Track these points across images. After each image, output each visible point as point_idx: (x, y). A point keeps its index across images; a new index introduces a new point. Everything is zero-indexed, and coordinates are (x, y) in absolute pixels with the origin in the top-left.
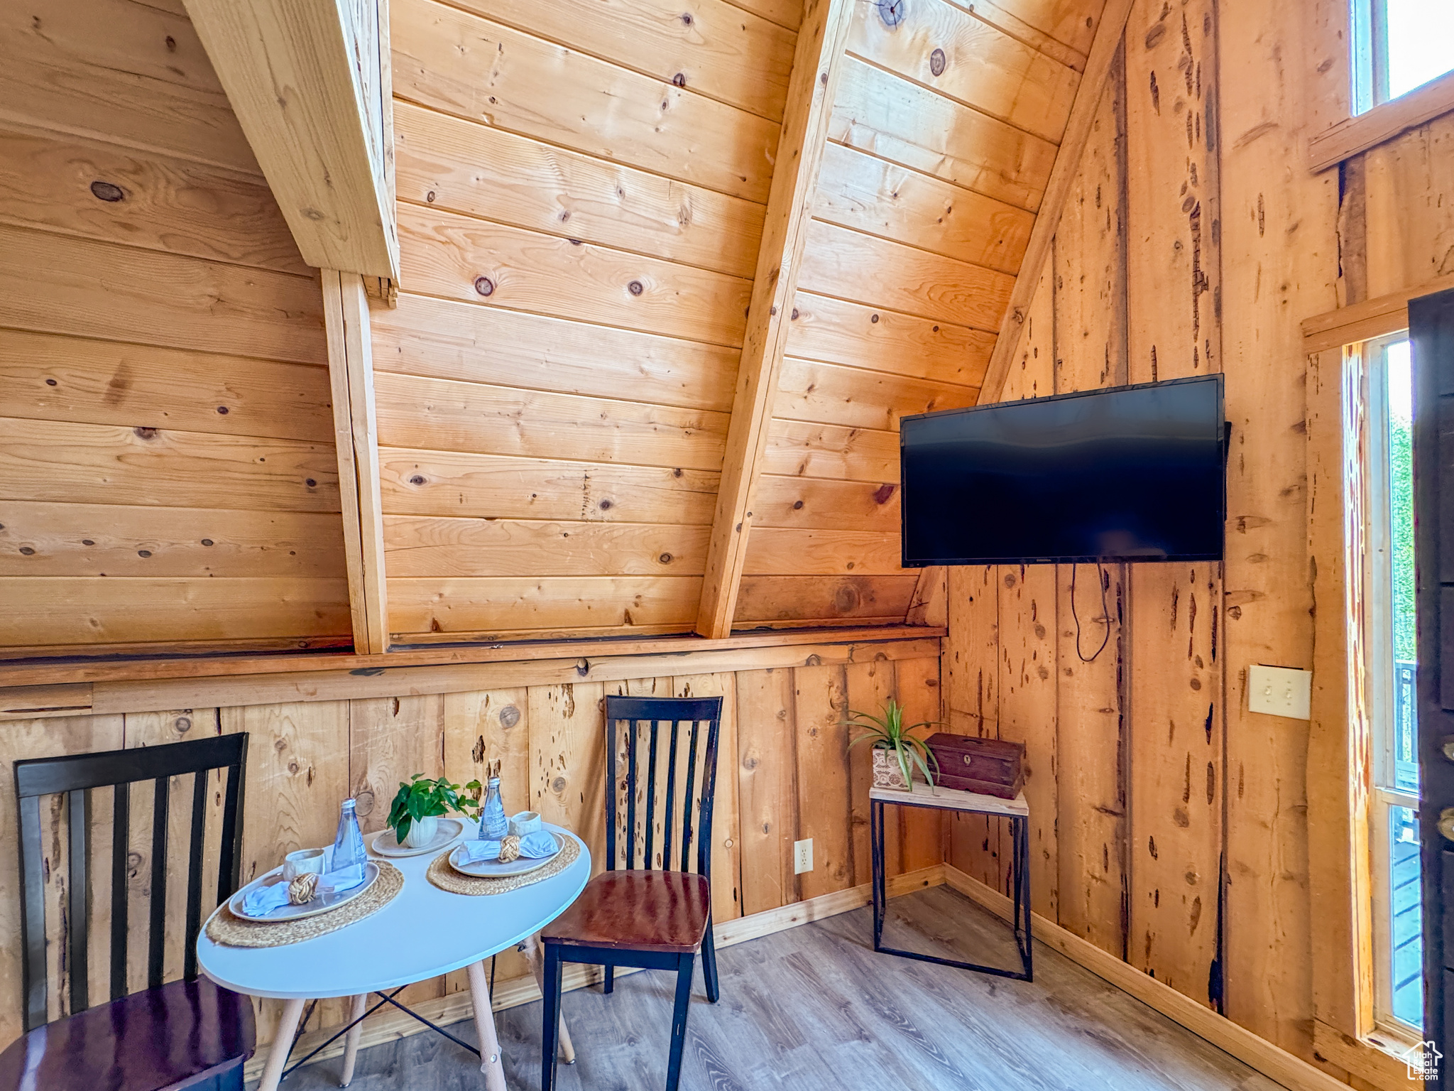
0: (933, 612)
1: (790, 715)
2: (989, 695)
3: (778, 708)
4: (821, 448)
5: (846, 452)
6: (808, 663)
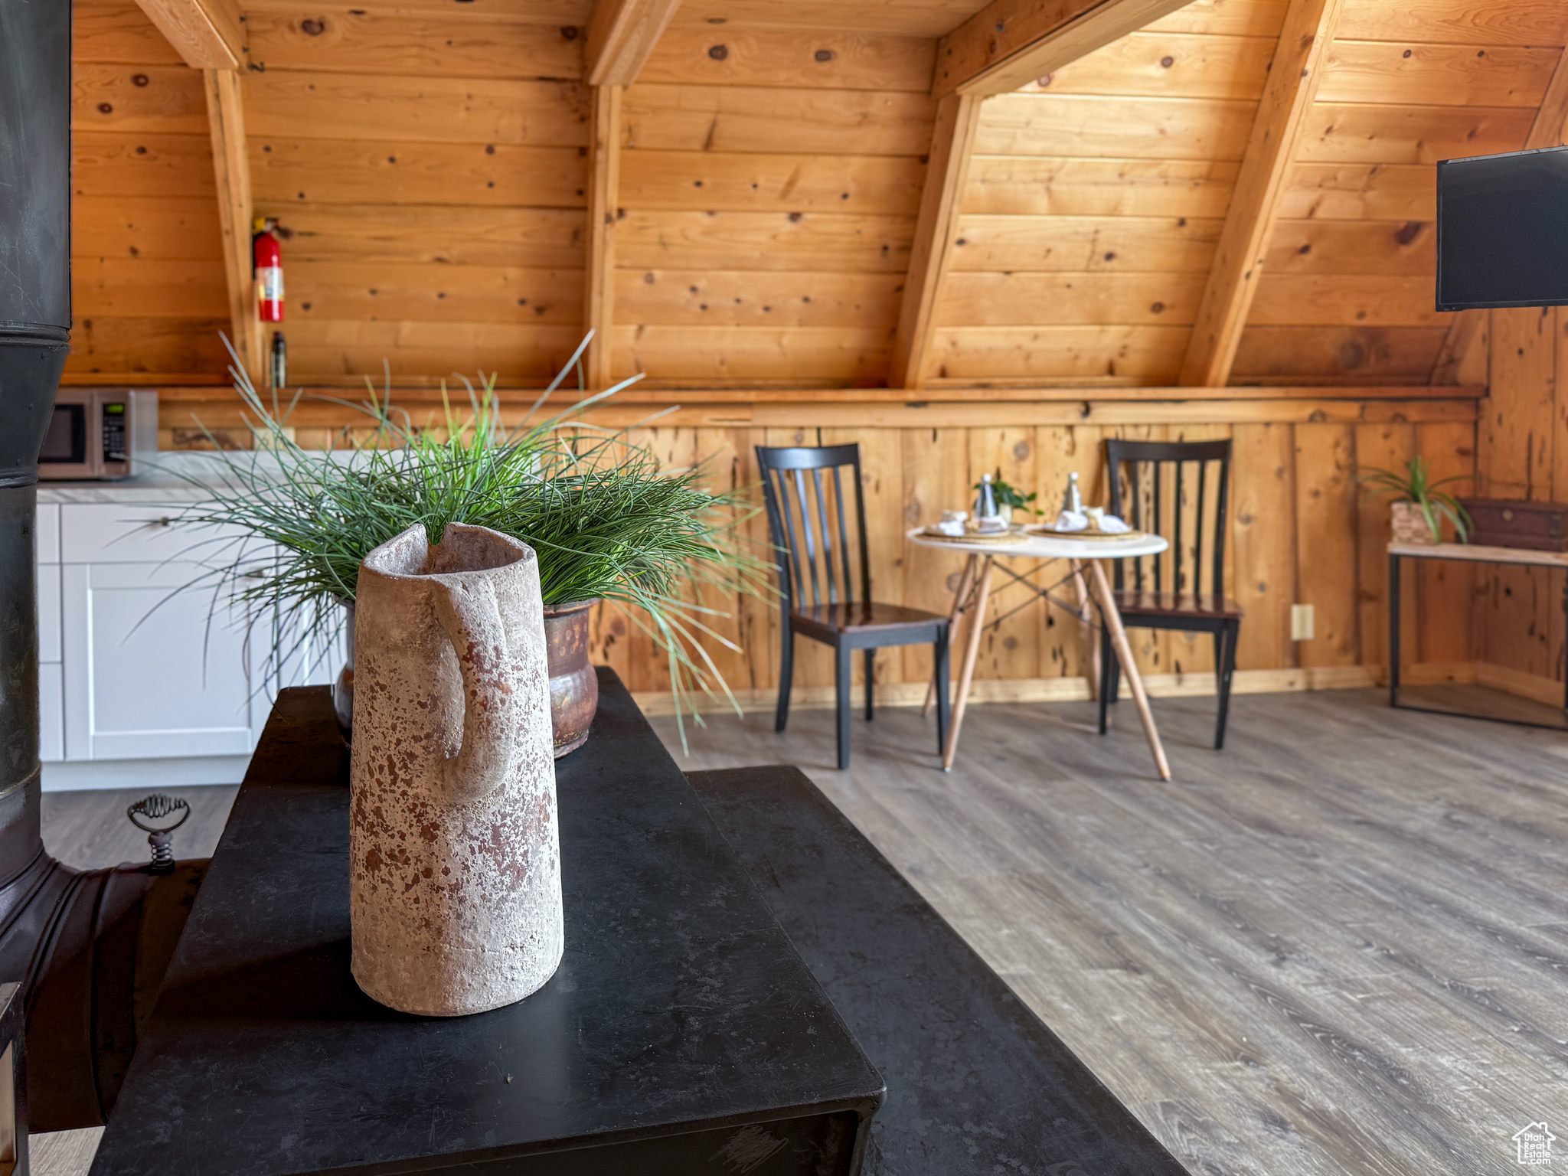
0: (1470, 369)
1: (1290, 471)
2: (1541, 460)
3: (1276, 463)
4: (1335, 188)
5: (1364, 191)
6: (1312, 419)
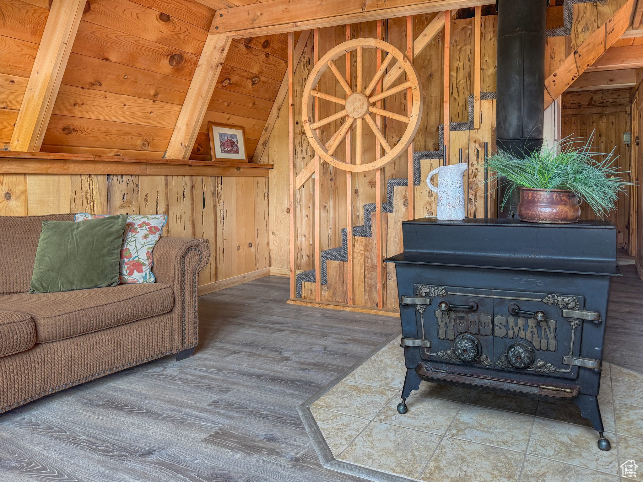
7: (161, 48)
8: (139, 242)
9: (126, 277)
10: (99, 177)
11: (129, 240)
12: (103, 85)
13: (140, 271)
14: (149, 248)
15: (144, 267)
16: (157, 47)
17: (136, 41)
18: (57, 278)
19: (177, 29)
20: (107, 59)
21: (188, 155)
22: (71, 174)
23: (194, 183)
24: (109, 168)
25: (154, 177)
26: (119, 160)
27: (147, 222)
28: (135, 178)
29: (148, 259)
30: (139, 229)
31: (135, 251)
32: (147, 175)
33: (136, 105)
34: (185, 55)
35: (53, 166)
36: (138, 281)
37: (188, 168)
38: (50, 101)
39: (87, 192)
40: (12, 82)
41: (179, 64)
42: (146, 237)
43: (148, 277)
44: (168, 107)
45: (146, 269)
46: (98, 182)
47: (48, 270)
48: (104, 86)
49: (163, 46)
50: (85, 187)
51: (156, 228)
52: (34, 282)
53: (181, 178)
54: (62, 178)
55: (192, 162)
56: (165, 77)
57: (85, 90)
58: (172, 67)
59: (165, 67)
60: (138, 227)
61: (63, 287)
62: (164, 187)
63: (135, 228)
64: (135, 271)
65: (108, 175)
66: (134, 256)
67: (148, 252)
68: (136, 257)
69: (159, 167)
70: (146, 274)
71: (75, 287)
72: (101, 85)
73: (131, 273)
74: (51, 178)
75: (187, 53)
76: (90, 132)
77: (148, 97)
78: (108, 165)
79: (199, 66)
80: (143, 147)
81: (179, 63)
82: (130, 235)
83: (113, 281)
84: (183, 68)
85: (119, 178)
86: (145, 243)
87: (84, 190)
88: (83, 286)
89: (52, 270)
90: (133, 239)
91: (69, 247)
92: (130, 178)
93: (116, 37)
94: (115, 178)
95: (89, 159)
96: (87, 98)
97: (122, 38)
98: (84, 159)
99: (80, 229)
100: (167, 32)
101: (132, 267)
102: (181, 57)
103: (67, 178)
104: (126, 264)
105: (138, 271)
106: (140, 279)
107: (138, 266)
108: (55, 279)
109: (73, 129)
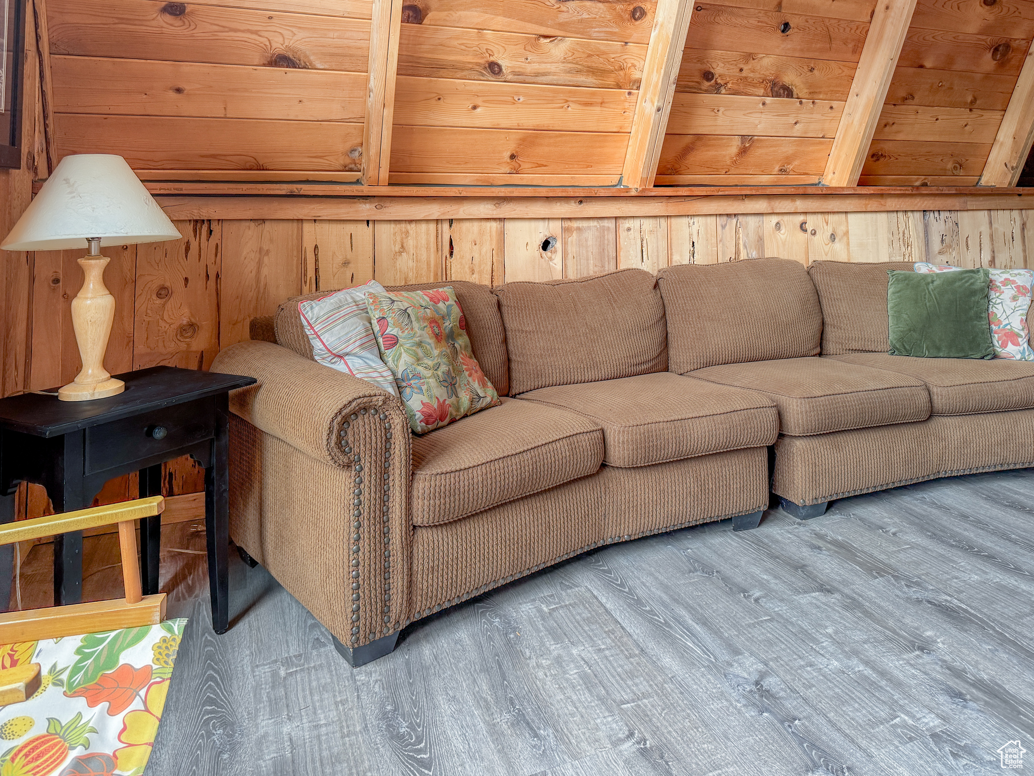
7: (983, 40)
8: (1007, 305)
9: (999, 350)
10: (915, 213)
11: (994, 301)
12: (916, 97)
13: (1016, 344)
14: (1022, 315)
15: (1020, 339)
16: (979, 40)
17: (954, 38)
18: (921, 340)
19: (1005, 10)
20: (922, 66)
21: (1016, 180)
22: (888, 211)
23: (1025, 219)
24: (926, 202)
25: (975, 213)
26: (937, 192)
27: (1011, 279)
28: (953, 215)
29: (1023, 329)
30: (1002, 287)
31: (1004, 316)
32: (968, 210)
33: (949, 117)
34: (1014, 44)
35: (871, 202)
36: (1014, 357)
37: (1017, 198)
38: (872, 127)
39: (904, 233)
40: (831, 108)
41: (1005, 56)
42: (1014, 299)
43: (1027, 354)
44: (987, 115)
45: (1023, 341)
46: (915, 219)
47: (910, 330)
48: (916, 100)
49: (984, 37)
50: (902, 228)
51: (1024, 288)
52: (894, 342)
53: (1008, 212)
54: (879, 215)
55: (1023, 190)
56: (987, 76)
57: (898, 107)
58: (996, 62)
59: (988, 62)
60: (1000, 285)
61: (929, 352)
62: (988, 226)
63: (998, 287)
64: (1010, 343)
65: (924, 211)
66: (1004, 323)
67: (1022, 320)
68: (1007, 325)
69: (981, 198)
70: (1024, 348)
71: (941, 354)
72: (913, 98)
73: (1004, 345)
74: (869, 216)
75: (1016, 40)
76: (898, 157)
77: (963, 105)
78: (925, 198)
79: (1031, 54)
80: (954, 171)
81: (1003, 55)
82: (993, 295)
83: (987, 352)
84: (1009, 60)
85: (936, 214)
86: (1015, 308)
87: (901, 230)
88: (952, 355)
89: (914, 331)
90: (999, 301)
91: (928, 304)
92: (947, 214)
93: (933, 37)
94: (932, 214)
95: (907, 192)
96: (899, 116)
97: (939, 38)
98: (902, 192)
99: (935, 283)
100: (991, 18)
101: (1004, 338)
102: (1007, 46)
103: (884, 215)
104: (996, 333)
105: (1014, 344)
106: (1017, 354)
107: (1012, 337)
108: (919, 342)
109: (882, 155)
